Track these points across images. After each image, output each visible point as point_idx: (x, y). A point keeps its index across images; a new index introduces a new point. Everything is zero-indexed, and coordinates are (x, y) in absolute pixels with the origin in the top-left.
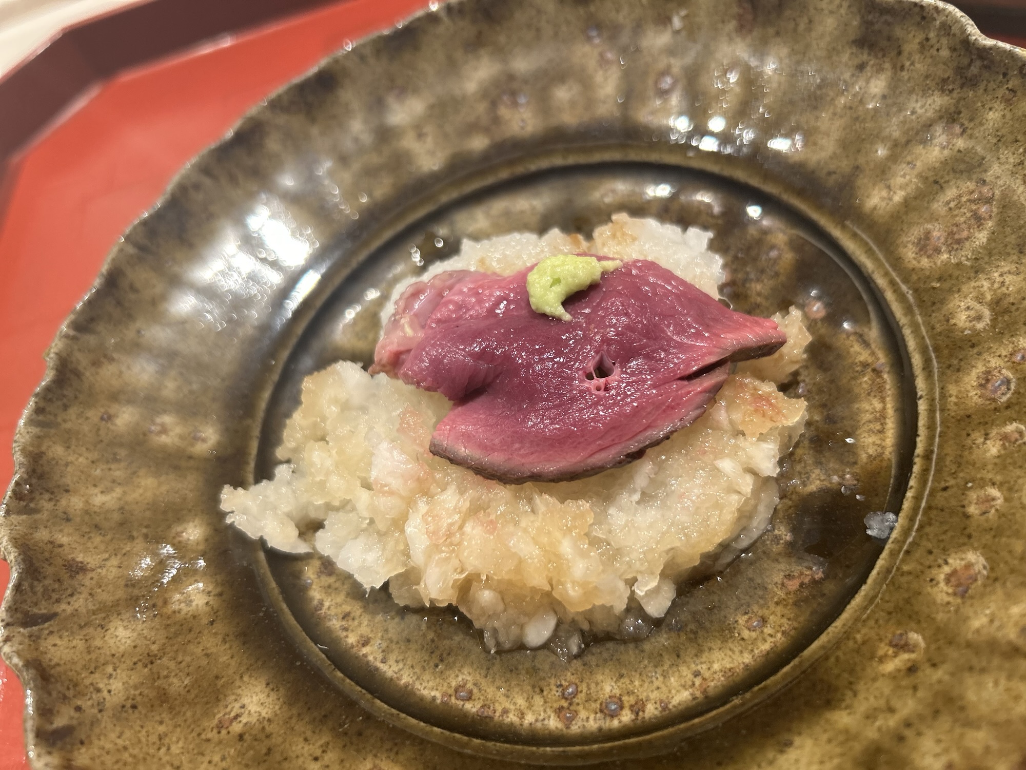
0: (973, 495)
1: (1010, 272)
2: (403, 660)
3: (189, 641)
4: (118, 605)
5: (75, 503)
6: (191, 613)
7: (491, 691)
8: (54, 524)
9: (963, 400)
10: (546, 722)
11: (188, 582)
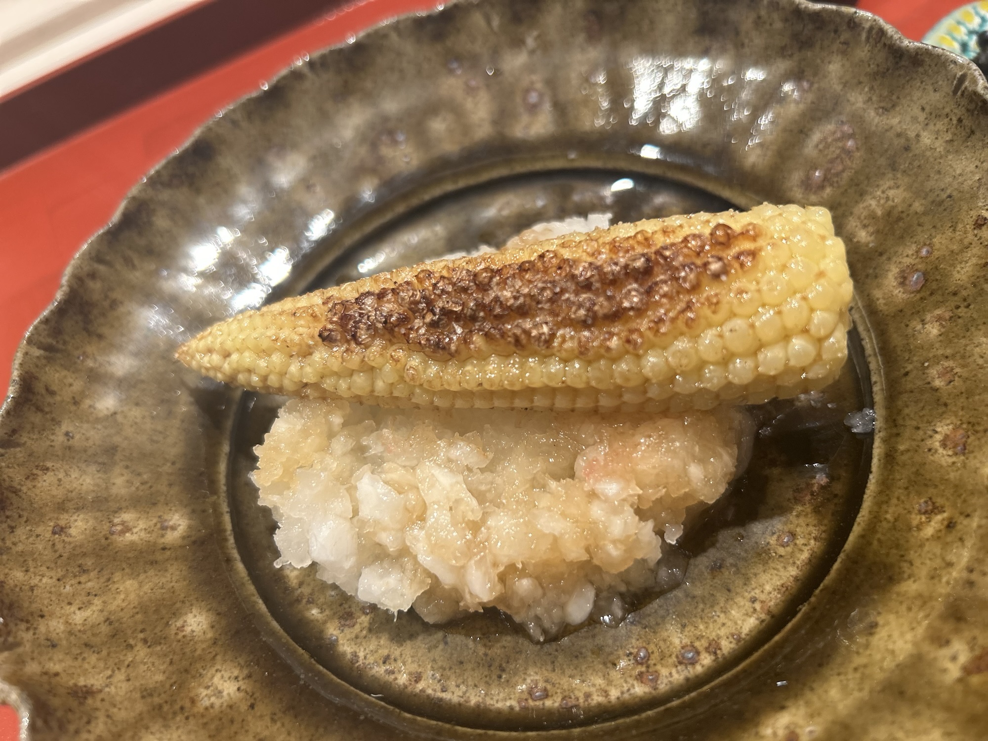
0: (933, 372)
1: (890, 188)
2: (463, 683)
3: (236, 733)
4: (142, 719)
5: (55, 626)
6: (225, 704)
7: (565, 682)
8: (40, 654)
9: (890, 299)
10: (632, 691)
11: (209, 675)
